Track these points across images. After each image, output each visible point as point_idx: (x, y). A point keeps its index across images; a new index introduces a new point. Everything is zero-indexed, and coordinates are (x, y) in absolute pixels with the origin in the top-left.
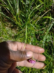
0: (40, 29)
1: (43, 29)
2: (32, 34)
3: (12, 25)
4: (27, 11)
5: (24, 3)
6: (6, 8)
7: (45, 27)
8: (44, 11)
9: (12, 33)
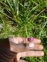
0: (36, 26)
1: (39, 26)
2: (29, 30)
3: (13, 23)
4: (25, 12)
5: (23, 6)
6: (8, 10)
7: (40, 24)
8: (39, 11)
9: (13, 30)
